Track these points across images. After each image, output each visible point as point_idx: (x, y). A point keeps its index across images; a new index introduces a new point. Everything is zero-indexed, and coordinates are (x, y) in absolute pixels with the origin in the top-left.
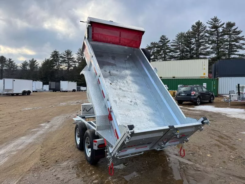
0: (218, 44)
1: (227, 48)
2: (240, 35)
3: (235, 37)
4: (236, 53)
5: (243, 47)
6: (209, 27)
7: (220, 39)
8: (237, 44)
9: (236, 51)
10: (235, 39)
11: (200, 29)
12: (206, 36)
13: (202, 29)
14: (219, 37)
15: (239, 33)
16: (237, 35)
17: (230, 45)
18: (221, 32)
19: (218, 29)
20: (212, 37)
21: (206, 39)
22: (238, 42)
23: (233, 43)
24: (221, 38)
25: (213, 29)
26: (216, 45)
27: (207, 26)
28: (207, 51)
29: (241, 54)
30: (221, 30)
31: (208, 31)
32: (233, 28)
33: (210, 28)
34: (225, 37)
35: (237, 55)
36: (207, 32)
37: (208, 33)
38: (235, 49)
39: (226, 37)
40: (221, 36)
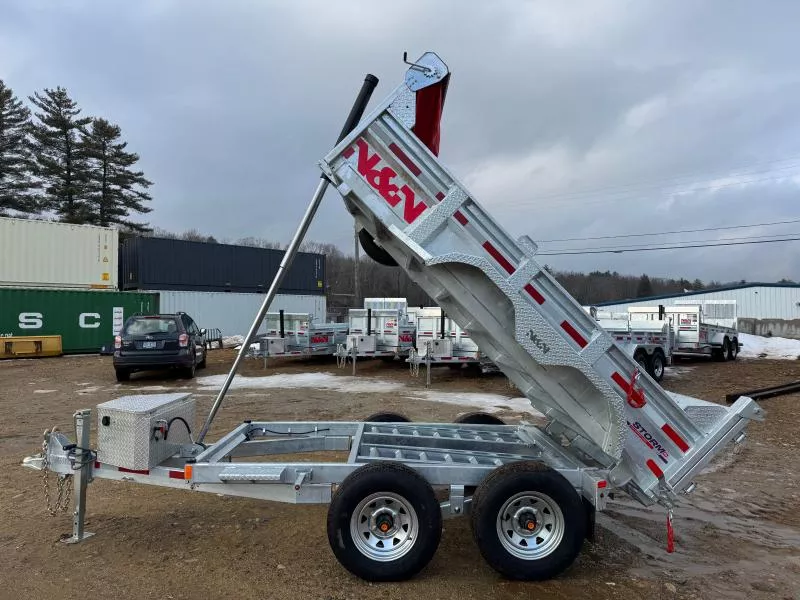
0: (68, 179)
1: (95, 199)
2: (133, 168)
3: (120, 170)
4: (122, 218)
5: (139, 203)
6: (41, 117)
7: (77, 166)
8: (125, 192)
9: (122, 213)
10: (119, 176)
11: (4, 113)
12: (27, 144)
13: (11, 114)
14: (74, 158)
15: (131, 159)
16: (125, 165)
17: (106, 190)
18: (79, 146)
19: (70, 131)
20: (50, 153)
21: (30, 155)
22: (128, 188)
23: (113, 187)
24: (78, 162)
25: (52, 126)
26: (62, 181)
27: (33, 112)
28: (28, 197)
29: (135, 222)
30: (77, 136)
31: (34, 128)
32: (115, 142)
33: (43, 120)
34: (89, 164)
35: (126, 224)
36: (31, 128)
37: (36, 136)
38: (118, 207)
39: (93, 163)
40: (80, 156)
